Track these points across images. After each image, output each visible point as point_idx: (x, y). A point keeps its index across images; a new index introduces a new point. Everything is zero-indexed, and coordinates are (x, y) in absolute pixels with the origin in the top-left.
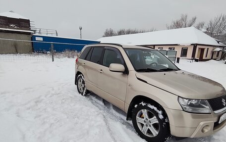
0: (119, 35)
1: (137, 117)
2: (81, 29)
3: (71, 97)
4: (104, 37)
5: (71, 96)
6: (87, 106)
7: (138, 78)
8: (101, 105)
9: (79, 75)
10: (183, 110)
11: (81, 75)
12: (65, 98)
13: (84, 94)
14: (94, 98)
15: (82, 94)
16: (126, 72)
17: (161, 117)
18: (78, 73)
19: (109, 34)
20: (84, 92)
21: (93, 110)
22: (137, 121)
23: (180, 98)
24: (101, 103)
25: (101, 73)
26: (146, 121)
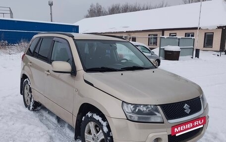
0: (110, 14)
1: (86, 134)
2: (51, 5)
3: (12, 113)
4: (87, 17)
5: (14, 111)
6: (30, 124)
7: (85, 80)
8: (53, 123)
9: (25, 80)
10: (127, 119)
11: (27, 79)
12: (3, 114)
13: (31, 108)
14: (45, 114)
15: (29, 109)
16: (73, 72)
17: (106, 130)
18: (24, 77)
19: (96, 12)
20: (31, 105)
21: (39, 130)
22: (86, 139)
23: (125, 104)
24: (54, 120)
25: (48, 75)
26: (94, 137)
